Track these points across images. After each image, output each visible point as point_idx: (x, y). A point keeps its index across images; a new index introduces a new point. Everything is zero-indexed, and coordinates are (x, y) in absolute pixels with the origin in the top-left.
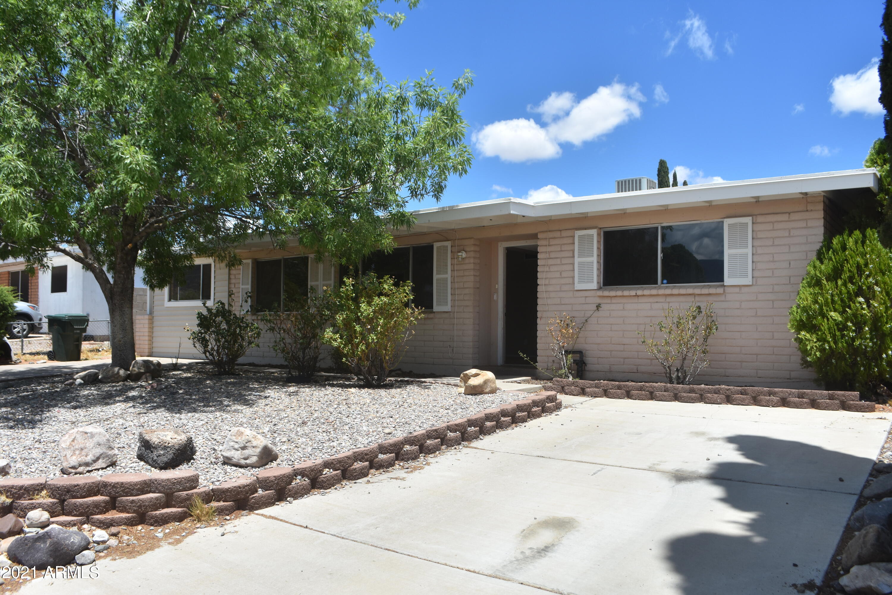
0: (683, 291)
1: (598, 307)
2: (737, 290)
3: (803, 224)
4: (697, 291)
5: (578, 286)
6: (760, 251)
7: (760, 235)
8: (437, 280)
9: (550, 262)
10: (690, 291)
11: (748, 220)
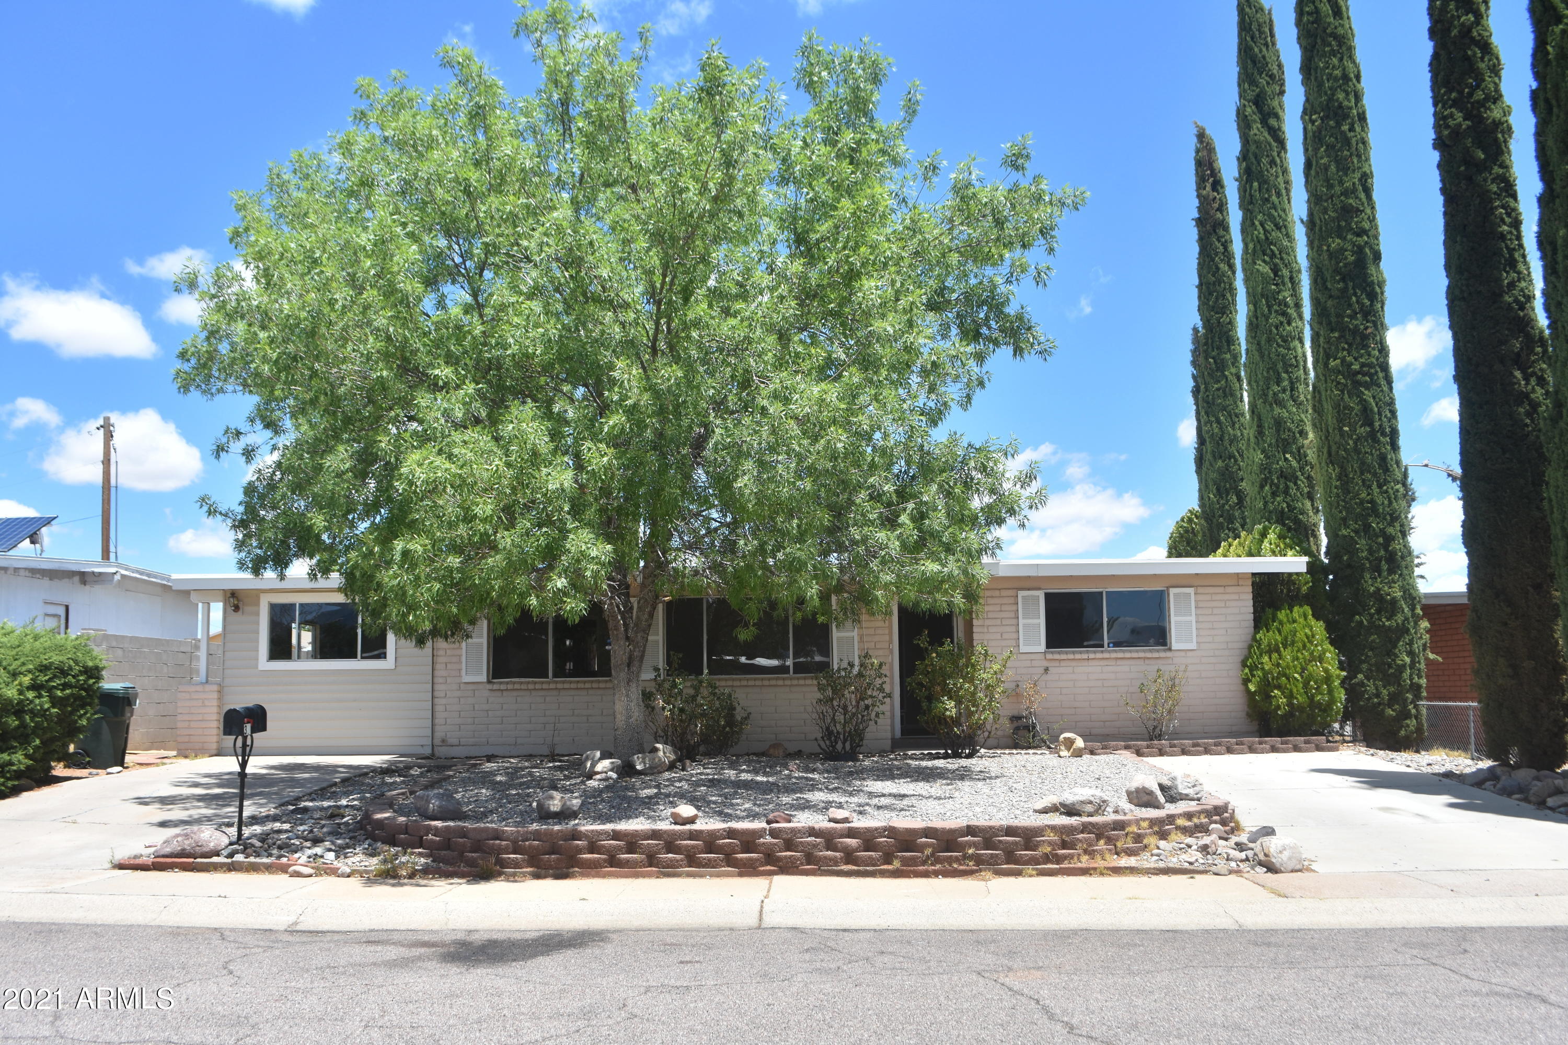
0: (1135, 655)
1: (1047, 670)
2: (1183, 654)
3: (1236, 597)
4: (1149, 655)
5: (1023, 649)
6: (1201, 619)
7: (1201, 605)
8: (838, 638)
9: (988, 622)
10: (1142, 655)
11: (1191, 591)
